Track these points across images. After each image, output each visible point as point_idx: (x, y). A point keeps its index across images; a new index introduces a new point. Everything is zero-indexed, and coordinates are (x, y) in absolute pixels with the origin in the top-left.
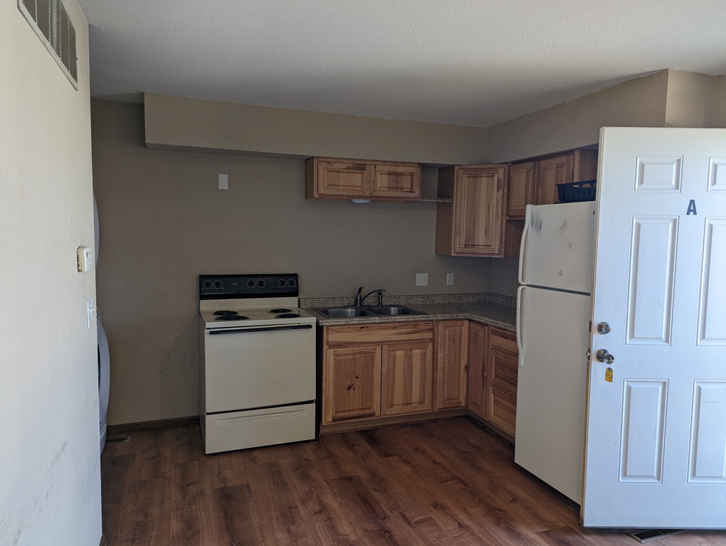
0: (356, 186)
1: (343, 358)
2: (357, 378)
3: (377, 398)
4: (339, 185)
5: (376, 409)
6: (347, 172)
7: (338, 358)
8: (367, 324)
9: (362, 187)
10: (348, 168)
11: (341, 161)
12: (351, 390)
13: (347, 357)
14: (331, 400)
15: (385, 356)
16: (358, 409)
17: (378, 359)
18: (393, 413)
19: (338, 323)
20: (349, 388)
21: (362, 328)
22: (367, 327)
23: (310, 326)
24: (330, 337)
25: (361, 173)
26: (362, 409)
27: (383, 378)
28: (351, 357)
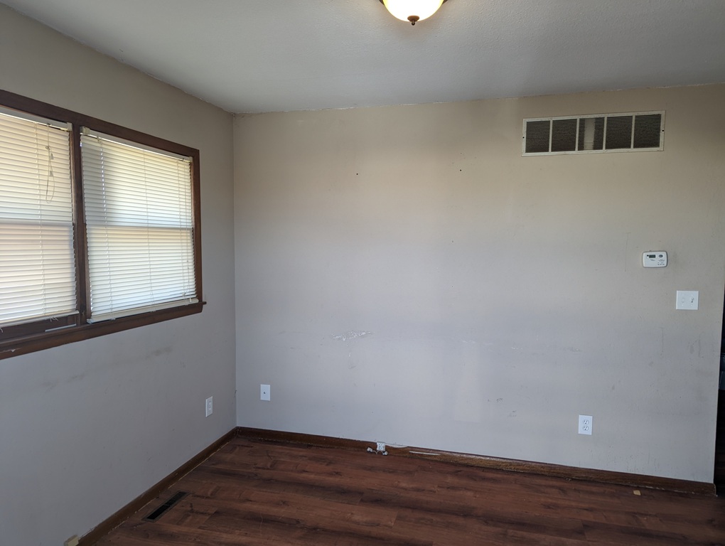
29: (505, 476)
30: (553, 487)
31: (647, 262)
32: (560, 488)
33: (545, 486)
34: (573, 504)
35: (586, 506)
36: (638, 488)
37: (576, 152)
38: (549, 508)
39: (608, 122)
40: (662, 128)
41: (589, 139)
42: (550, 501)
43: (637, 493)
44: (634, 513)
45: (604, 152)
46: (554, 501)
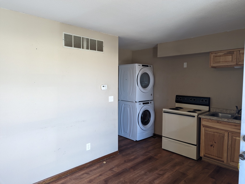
0: (229, 61)
1: (209, 132)
2: (215, 143)
3: (225, 155)
4: (220, 62)
5: (225, 159)
6: (224, 56)
7: (207, 132)
8: (220, 121)
9: (232, 61)
10: (225, 54)
11: (222, 51)
12: (212, 147)
13: (211, 133)
14: (203, 147)
15: (230, 138)
16: (216, 156)
17: (226, 138)
18: (233, 165)
19: (206, 118)
20: (211, 146)
21: (218, 122)
22: (221, 122)
23: (194, 117)
24: (203, 123)
25: (232, 55)
26: (218, 157)
27: (229, 147)
28: (212, 133)
29: (65, 180)
30: (83, 174)
31: (103, 88)
32: (86, 173)
33: (81, 175)
34: (95, 176)
35: (98, 175)
36: (103, 161)
37: (81, 49)
38: (91, 182)
39: (90, 41)
40: (103, 46)
41: (85, 45)
42: (88, 179)
43: (105, 162)
44: (110, 169)
45: (89, 51)
46: (89, 179)
